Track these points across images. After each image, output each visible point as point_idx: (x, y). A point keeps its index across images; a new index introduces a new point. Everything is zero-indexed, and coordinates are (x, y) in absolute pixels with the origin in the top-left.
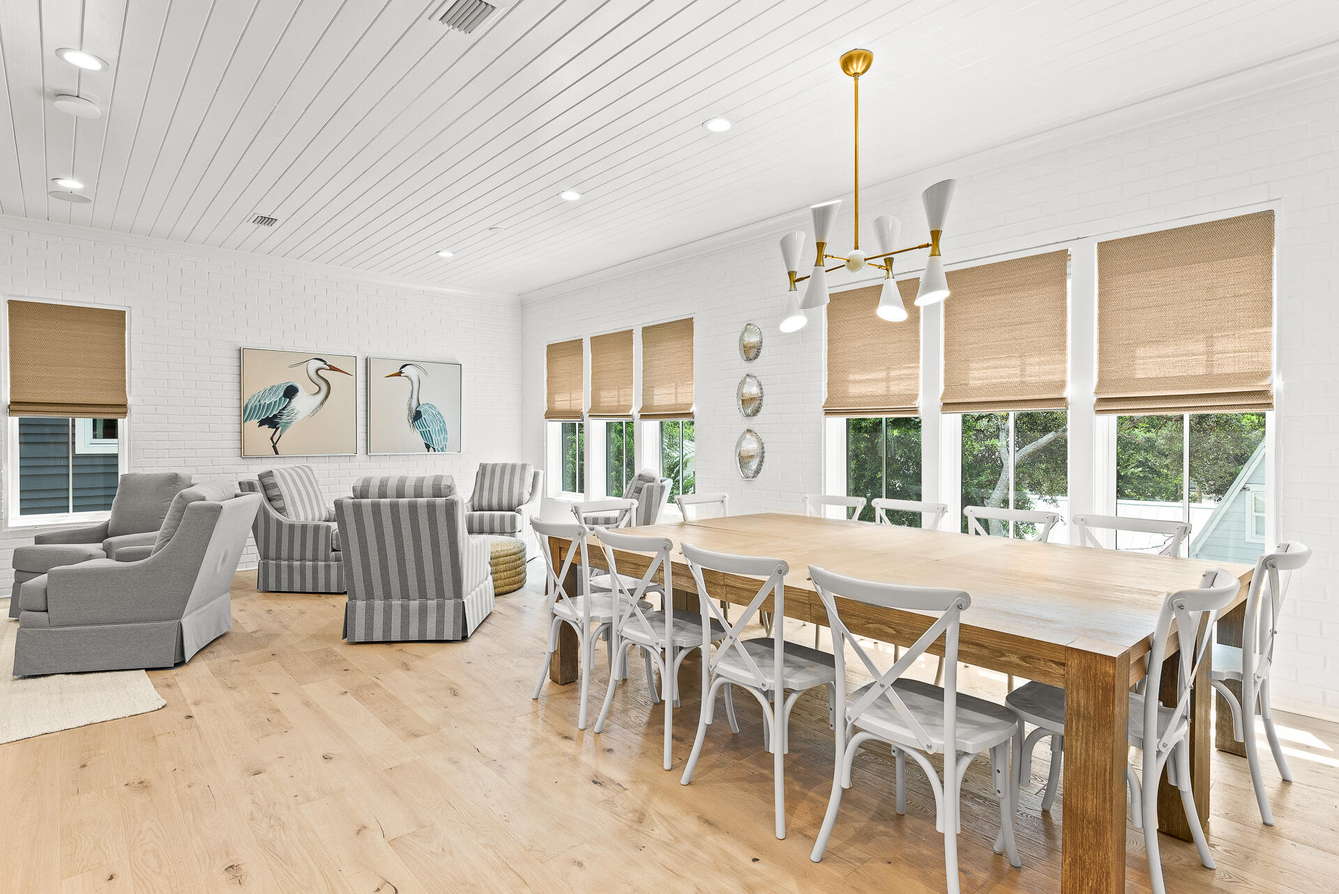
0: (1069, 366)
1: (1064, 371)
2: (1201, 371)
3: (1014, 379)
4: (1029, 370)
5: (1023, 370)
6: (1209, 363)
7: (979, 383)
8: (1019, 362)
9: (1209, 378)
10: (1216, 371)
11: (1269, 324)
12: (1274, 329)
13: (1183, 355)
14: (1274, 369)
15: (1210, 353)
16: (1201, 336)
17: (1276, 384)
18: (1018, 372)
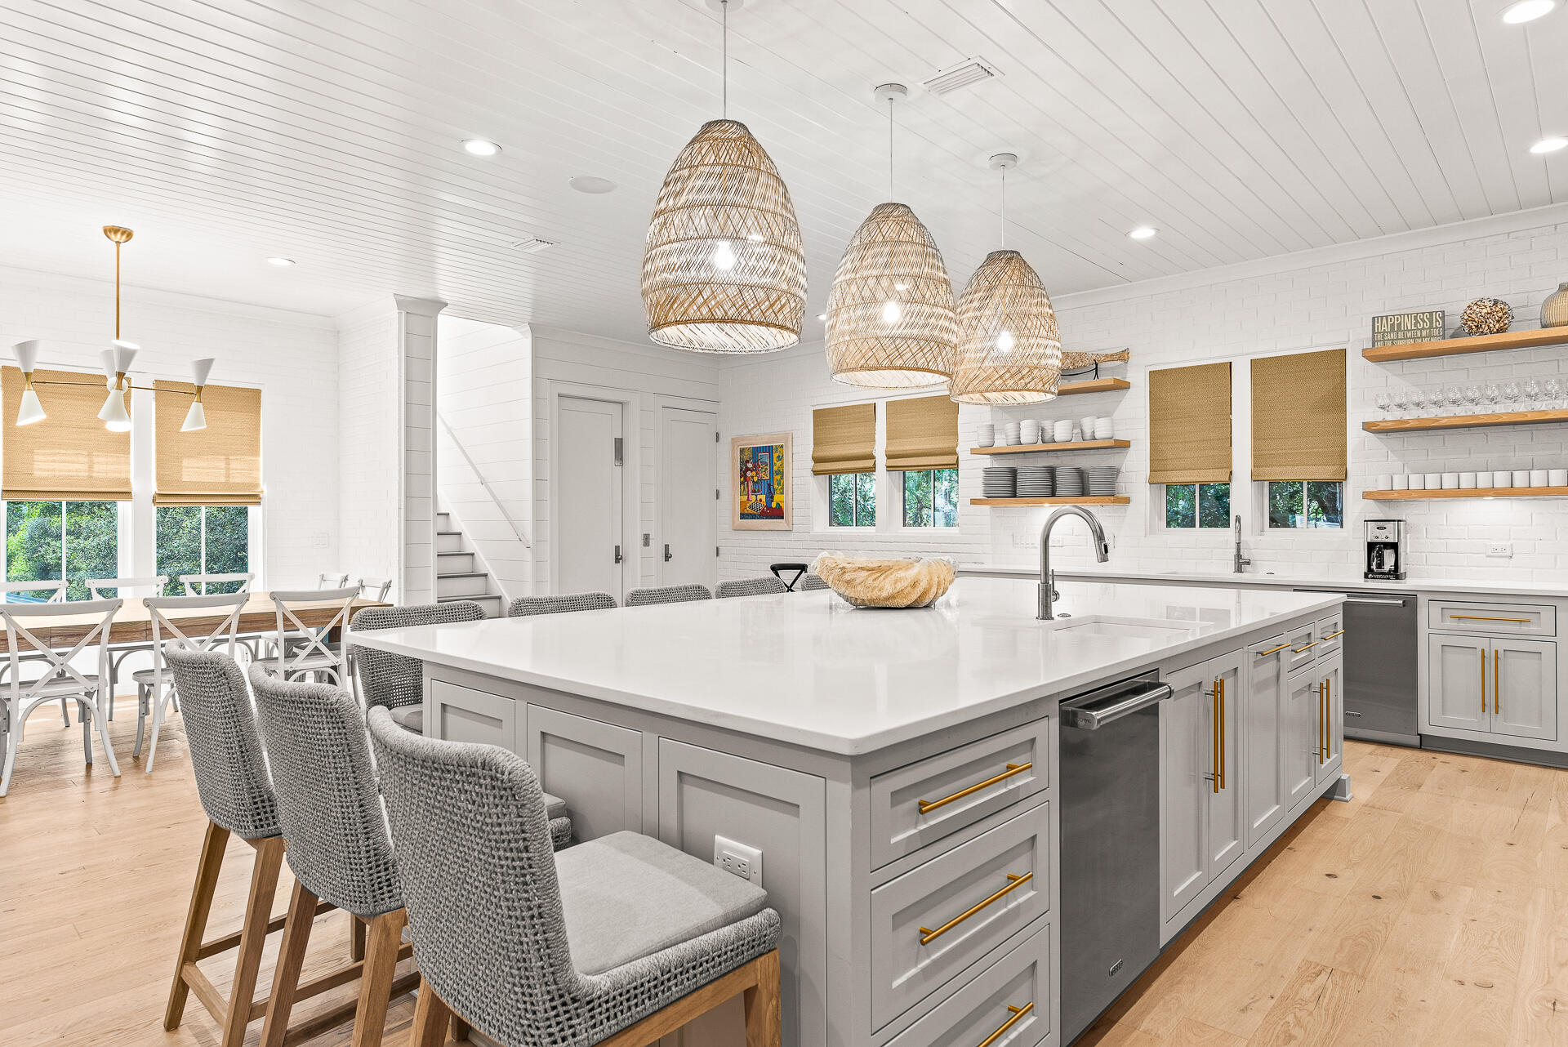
0: (132, 467)
1: (128, 472)
2: (223, 480)
3: (82, 474)
4: (96, 468)
5: (91, 467)
6: (228, 476)
7: (45, 474)
8: (86, 460)
9: (227, 484)
10: (231, 480)
11: (257, 454)
12: (261, 459)
13: (213, 468)
14: (261, 482)
15: (228, 469)
16: (223, 457)
17: (264, 489)
18: (86, 467)
